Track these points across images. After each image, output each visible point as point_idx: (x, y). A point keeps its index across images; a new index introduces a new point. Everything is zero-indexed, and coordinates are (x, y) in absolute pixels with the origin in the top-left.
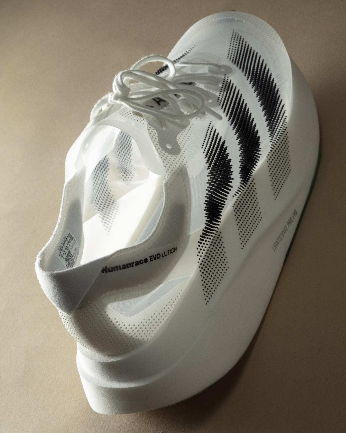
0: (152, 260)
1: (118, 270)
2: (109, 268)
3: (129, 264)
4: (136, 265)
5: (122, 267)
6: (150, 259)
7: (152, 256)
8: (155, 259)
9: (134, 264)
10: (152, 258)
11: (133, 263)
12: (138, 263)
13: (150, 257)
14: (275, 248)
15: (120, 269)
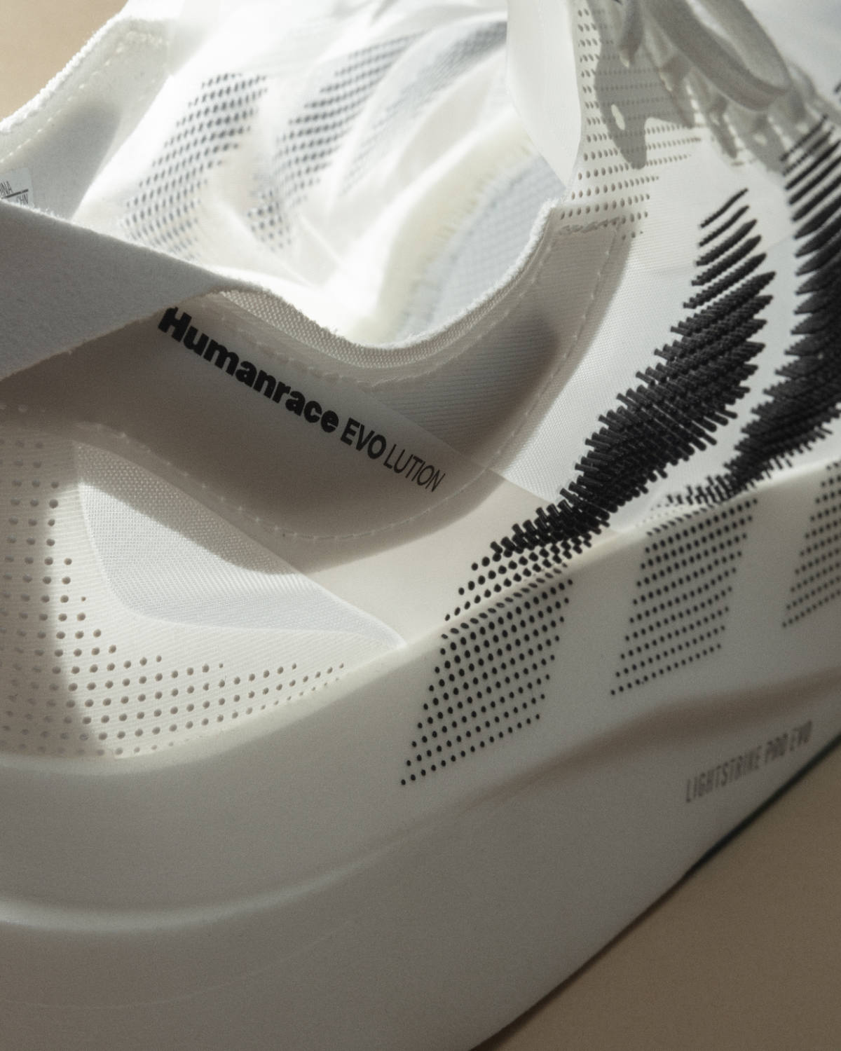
0: (349, 442)
1: (220, 363)
2: (194, 331)
3: (272, 380)
4: (289, 405)
5: (239, 367)
6: (348, 430)
7: (357, 424)
8: (360, 447)
9: (286, 397)
10: (353, 433)
11: (283, 388)
12: (299, 404)
13: (351, 422)
14: (695, 796)
15: (231, 370)
